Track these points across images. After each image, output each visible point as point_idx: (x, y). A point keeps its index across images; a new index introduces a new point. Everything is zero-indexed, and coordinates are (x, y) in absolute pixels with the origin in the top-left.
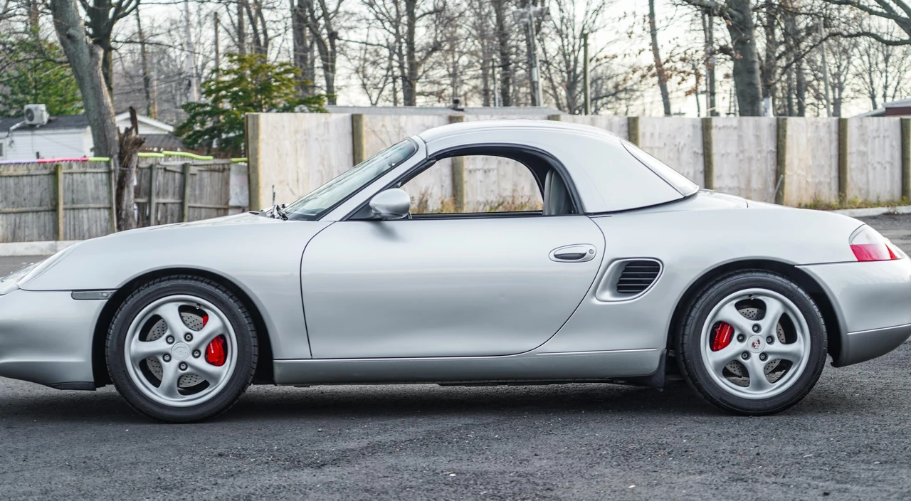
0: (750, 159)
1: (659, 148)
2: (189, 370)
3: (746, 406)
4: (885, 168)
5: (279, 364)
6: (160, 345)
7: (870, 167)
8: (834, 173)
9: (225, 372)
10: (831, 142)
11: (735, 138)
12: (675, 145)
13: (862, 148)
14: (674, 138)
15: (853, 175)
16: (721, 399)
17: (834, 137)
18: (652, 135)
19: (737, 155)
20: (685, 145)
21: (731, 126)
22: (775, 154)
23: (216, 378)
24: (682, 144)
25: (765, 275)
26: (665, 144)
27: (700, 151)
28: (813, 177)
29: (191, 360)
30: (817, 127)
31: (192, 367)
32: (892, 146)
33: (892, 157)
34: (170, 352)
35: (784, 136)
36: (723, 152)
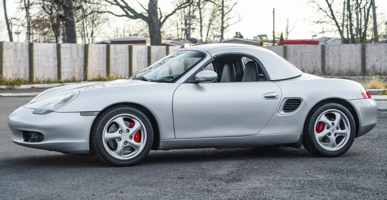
0: (75, 60)
1: (41, 56)
2: (128, 144)
3: (330, 154)
4: (123, 65)
5: (162, 141)
6: (116, 134)
7: (118, 65)
8: (105, 67)
9: (142, 145)
10: (104, 54)
11: (69, 52)
12: (47, 55)
13: (115, 57)
14: (46, 51)
15: (112, 68)
16: (322, 151)
17: (105, 52)
18: (38, 50)
19: (70, 59)
20: (50, 55)
21: (68, 47)
22: (84, 59)
23: (138, 147)
24: (49, 54)
25: (336, 104)
26: (43, 54)
27: (56, 57)
28: (98, 68)
29: (129, 140)
30: (99, 48)
31: (129, 143)
32: (126, 56)
33: (126, 60)
34: (121, 137)
35: (88, 51)
36: (64, 58)
